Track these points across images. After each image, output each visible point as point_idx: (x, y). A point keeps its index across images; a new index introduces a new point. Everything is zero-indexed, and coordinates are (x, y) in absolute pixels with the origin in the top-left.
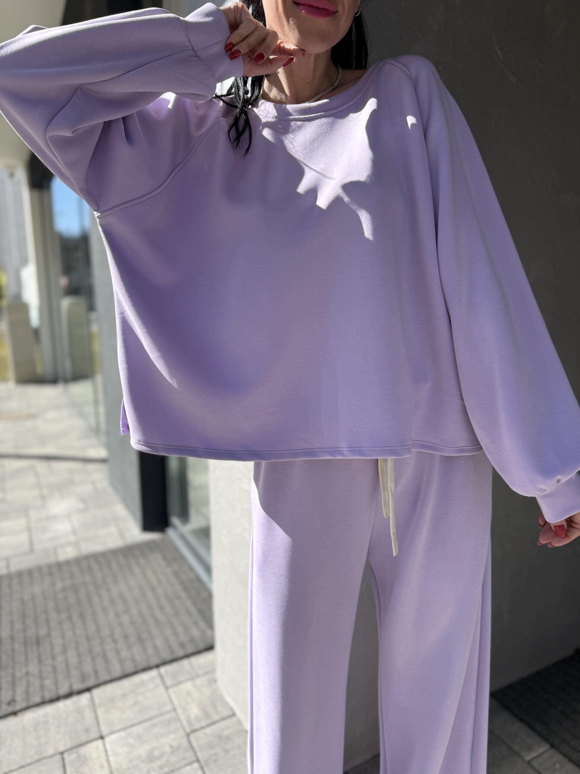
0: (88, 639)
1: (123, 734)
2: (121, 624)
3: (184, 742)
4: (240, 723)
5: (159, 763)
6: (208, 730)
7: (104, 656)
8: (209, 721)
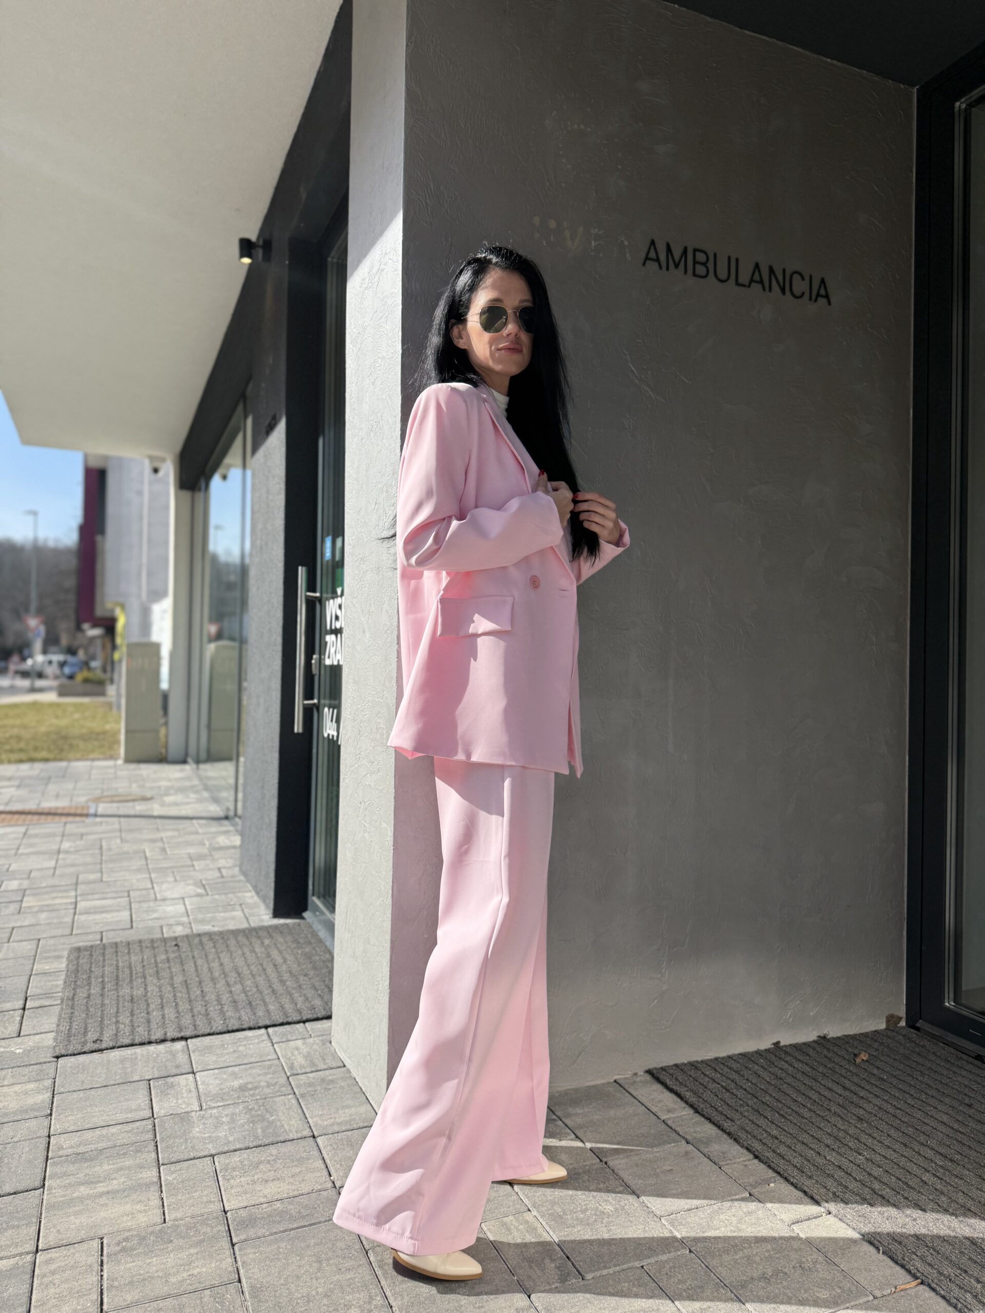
0: (190, 1001)
1: (216, 1071)
2: (231, 992)
3: (283, 1080)
4: (349, 1071)
5: (251, 1093)
6: (311, 1075)
7: (208, 1015)
8: (313, 1069)
